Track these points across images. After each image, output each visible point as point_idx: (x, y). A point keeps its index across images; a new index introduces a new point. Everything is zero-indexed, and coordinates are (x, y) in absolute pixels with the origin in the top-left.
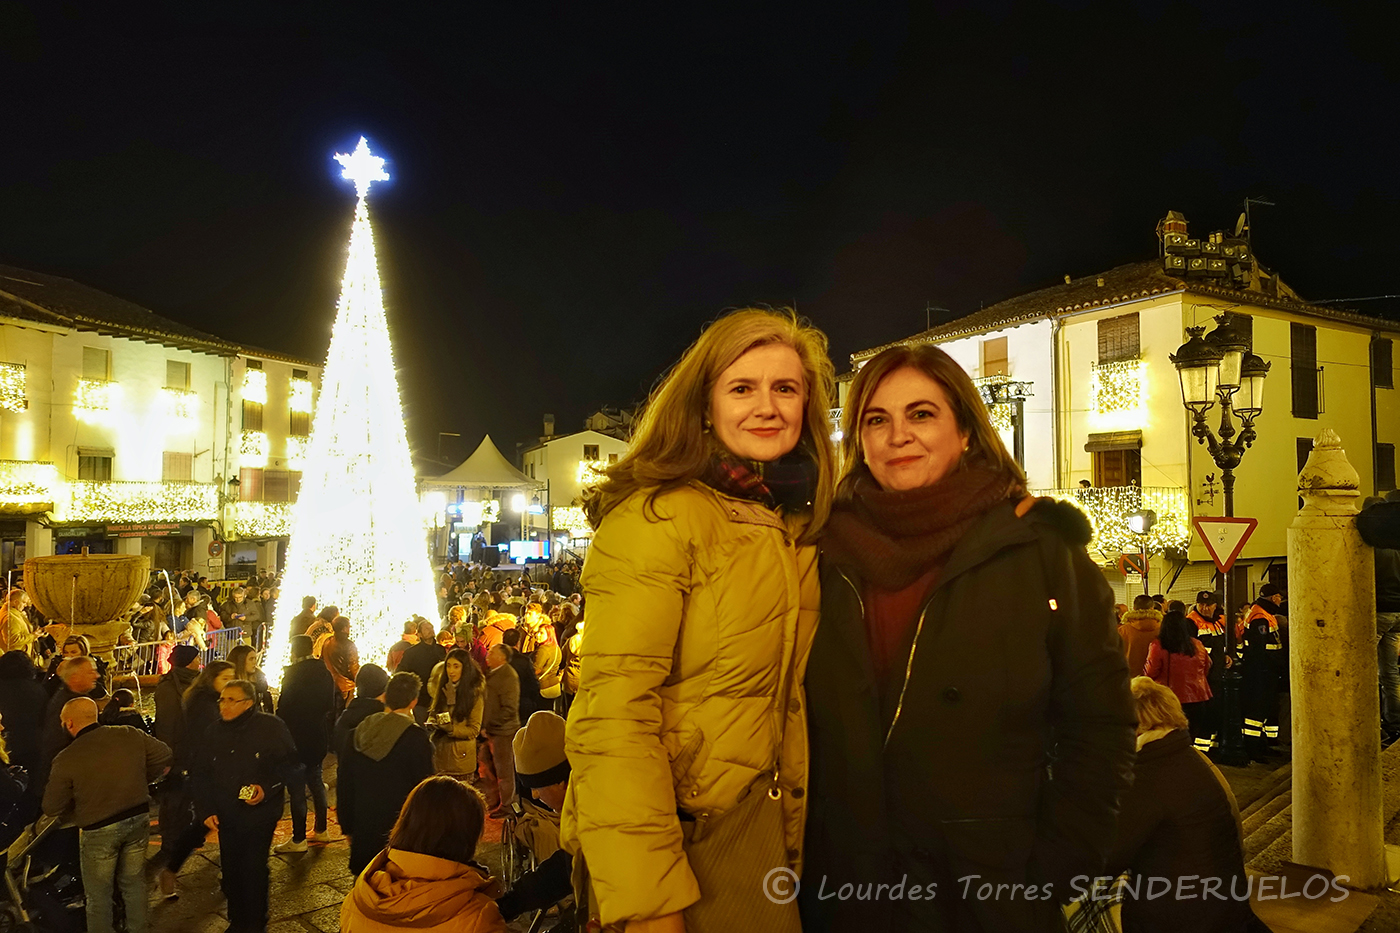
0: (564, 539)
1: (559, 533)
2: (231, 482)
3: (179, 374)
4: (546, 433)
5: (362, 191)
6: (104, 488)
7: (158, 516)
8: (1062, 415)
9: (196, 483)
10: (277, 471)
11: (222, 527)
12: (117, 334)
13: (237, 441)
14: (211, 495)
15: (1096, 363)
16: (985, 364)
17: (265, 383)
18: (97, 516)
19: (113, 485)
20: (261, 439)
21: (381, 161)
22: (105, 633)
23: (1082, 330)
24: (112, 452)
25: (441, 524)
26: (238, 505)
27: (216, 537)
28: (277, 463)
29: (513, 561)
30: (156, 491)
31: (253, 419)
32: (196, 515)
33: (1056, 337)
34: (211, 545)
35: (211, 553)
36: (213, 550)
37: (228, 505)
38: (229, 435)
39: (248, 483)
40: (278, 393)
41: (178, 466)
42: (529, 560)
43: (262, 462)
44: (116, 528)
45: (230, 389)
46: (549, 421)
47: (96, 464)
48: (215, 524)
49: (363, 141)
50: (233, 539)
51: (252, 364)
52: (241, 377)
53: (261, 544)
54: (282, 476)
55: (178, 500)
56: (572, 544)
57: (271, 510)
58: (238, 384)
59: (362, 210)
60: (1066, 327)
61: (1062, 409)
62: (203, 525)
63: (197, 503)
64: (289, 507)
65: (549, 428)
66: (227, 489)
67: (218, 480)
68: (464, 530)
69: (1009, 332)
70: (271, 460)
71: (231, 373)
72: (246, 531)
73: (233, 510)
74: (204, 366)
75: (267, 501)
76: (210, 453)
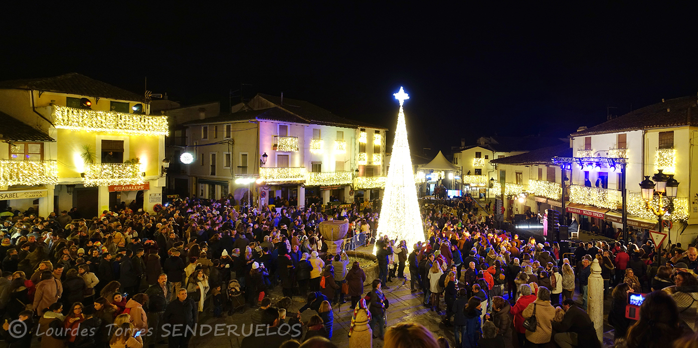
0: (468, 187)
1: (466, 185)
2: (356, 171)
3: (340, 135)
4: (462, 145)
5: (401, 103)
6: (319, 175)
7: (335, 183)
8: (645, 165)
9: (346, 172)
10: (370, 166)
11: (353, 186)
12: (322, 124)
13: (357, 157)
14: (350, 176)
15: (658, 148)
16: (619, 143)
17: (366, 136)
18: (318, 184)
19: (322, 174)
20: (365, 155)
21: (407, 95)
22: (339, 243)
23: (653, 135)
24: (321, 162)
25: (424, 181)
26: (358, 178)
27: (352, 189)
28: (370, 163)
29: (449, 197)
30: (334, 175)
31: (363, 149)
32: (346, 182)
33: (644, 136)
34: (350, 191)
35: (350, 194)
36: (351, 193)
37: (355, 178)
38: (355, 155)
39: (361, 170)
40: (370, 139)
41: (340, 166)
42: (454, 197)
43: (366, 163)
44: (322, 187)
45: (355, 139)
46: (463, 141)
47: (317, 167)
48: (351, 185)
49: (402, 88)
50: (357, 189)
51: (362, 130)
52: (359, 134)
53: (365, 191)
54: (372, 167)
55: (340, 177)
56: (471, 189)
57: (368, 179)
58: (358, 137)
59: (401, 110)
60: (648, 133)
61: (645, 163)
62: (348, 185)
63: (345, 179)
64: (374, 178)
65: (463, 144)
66: (355, 173)
67: (352, 170)
68: (432, 183)
69: (627, 133)
70: (368, 162)
71: (356, 134)
72: (360, 187)
73: (356, 180)
74: (348, 132)
75: (367, 176)
76: (350, 161)
